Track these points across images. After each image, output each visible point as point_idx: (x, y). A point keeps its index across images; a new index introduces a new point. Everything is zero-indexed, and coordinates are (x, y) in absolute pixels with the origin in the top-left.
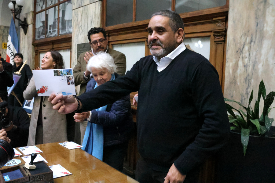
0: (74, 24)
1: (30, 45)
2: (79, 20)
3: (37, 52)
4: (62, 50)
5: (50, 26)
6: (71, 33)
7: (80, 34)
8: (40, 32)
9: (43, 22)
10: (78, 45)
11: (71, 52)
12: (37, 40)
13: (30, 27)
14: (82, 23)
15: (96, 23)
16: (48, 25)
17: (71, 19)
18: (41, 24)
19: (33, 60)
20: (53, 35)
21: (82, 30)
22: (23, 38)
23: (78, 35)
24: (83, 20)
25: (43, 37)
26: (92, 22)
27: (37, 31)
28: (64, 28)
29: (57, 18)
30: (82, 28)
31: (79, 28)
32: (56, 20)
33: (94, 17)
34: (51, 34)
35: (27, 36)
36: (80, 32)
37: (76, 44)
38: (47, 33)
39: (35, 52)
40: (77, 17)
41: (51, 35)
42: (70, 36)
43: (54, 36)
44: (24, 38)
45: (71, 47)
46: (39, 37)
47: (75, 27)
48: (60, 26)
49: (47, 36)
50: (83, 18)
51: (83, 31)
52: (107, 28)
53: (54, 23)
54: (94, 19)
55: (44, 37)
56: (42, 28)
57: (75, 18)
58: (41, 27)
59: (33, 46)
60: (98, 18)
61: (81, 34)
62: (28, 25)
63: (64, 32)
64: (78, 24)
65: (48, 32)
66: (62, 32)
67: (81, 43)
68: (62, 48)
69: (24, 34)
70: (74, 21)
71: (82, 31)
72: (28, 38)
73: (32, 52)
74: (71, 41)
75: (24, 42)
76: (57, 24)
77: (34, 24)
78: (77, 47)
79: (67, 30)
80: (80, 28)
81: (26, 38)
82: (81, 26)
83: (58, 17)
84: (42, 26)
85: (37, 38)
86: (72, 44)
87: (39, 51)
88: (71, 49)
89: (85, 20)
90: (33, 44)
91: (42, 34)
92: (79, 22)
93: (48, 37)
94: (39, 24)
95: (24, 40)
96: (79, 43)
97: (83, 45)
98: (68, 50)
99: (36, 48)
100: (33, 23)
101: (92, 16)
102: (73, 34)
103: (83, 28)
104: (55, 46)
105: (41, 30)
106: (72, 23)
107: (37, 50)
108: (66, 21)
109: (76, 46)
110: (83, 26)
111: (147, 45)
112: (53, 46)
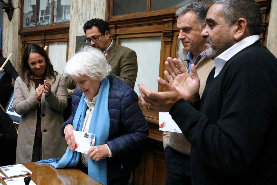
0: (72, 11)
1: (16, 34)
2: (80, 6)
3: (25, 44)
4: (56, 43)
5: (42, 12)
6: (68, 22)
7: (79, 24)
8: (29, 18)
9: (33, 6)
10: (77, 37)
11: (68, 45)
12: (26, 28)
13: (17, 12)
14: (82, 10)
15: (101, 11)
16: (39, 10)
17: (68, 5)
18: (31, 9)
19: (19, 54)
20: (45, 23)
21: (83, 18)
22: (7, 25)
23: (78, 25)
24: (84, 7)
25: (32, 25)
26: (95, 10)
27: (25, 17)
28: (59, 15)
29: (52, 3)
30: (82, 16)
31: (79, 16)
32: (50, 5)
33: (98, 3)
34: (43, 22)
35: (13, 23)
36: (80, 22)
37: (74, 36)
38: (38, 20)
39: (22, 44)
40: (77, 2)
41: (43, 24)
42: (68, 26)
43: (47, 25)
44: (9, 25)
45: (68, 39)
46: (27, 24)
47: (74, 16)
48: (55, 13)
49: (37, 25)
50: (84, 4)
51: (84, 20)
52: (114, 17)
53: (47, 8)
54: (98, 6)
55: (35, 25)
56: (32, 14)
57: (75, 3)
58: (30, 12)
59: (20, 36)
60: (104, 5)
61: (81, 24)
62: (13, 9)
63: (60, 21)
64: (78, 12)
65: (40, 19)
66: (57, 20)
67: (81, 35)
68: (56, 40)
69: (9, 21)
70: (73, 7)
71: (82, 20)
72: (13, 25)
73: (18, 44)
74: (68, 32)
75: (8, 31)
76: (51, 9)
77: (22, 9)
78: (75, 40)
79: (63, 17)
80: (81, 16)
81: (11, 26)
82: (82, 14)
83: (52, 1)
84: (32, 12)
85: (24, 26)
86: (70, 36)
87: (28, 42)
88: (68, 42)
89: (86, 7)
90: (19, 33)
91: (32, 21)
92: (79, 9)
93: (39, 25)
94: (28, 9)
95: (8, 28)
96: (79, 35)
97: (83, 38)
98: (63, 43)
99: (24, 38)
100: (20, 7)
101: (96, 2)
102: (70, 23)
103: (84, 17)
104: (48, 37)
105: (30, 16)
106: (70, 9)
107: (25, 42)
108: (62, 6)
109: (74, 38)
110: (84, 14)
111: (163, 40)
112: (45, 38)
